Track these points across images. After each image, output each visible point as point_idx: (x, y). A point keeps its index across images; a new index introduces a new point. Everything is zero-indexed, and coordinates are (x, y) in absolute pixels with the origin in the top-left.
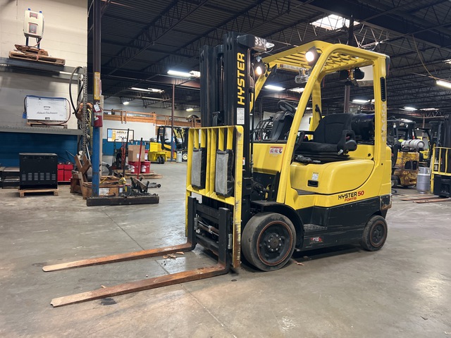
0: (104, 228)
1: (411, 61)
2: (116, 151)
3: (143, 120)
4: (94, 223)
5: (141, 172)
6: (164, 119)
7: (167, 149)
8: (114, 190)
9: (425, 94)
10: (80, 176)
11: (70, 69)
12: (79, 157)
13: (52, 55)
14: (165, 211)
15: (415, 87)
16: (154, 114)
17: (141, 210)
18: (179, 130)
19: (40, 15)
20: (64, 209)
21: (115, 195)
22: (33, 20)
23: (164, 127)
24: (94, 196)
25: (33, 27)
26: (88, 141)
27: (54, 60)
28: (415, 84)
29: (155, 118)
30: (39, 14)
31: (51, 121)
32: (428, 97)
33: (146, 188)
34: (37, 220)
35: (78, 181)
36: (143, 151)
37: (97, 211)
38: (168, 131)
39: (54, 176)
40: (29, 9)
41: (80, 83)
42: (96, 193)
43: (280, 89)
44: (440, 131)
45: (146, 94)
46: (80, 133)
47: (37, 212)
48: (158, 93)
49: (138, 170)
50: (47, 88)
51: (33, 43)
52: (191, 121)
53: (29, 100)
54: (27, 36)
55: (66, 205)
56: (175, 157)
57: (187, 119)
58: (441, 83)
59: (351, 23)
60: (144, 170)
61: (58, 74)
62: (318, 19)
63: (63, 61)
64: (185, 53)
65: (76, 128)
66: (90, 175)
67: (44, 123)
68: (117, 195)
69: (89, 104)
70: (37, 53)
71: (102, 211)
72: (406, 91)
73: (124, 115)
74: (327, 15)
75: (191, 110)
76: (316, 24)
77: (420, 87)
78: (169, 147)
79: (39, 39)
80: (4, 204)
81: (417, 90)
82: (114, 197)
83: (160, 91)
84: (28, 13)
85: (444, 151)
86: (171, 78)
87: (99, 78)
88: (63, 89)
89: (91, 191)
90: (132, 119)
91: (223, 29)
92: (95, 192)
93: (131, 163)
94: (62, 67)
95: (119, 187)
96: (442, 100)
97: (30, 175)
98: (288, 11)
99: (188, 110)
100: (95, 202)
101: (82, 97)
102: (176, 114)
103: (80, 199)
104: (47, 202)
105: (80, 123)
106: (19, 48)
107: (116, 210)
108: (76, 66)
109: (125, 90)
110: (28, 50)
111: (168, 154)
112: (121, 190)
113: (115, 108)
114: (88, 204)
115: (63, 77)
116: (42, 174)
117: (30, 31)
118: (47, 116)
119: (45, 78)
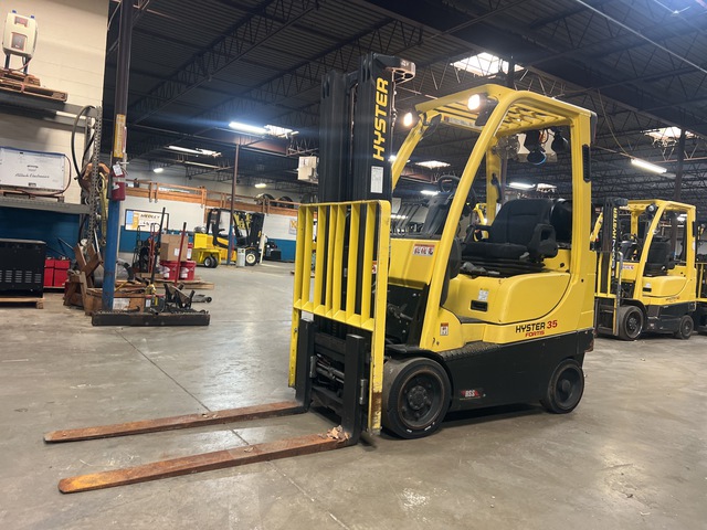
0: (122, 358)
2: (140, 244)
3: (185, 198)
4: (104, 352)
5: (181, 279)
6: (218, 198)
7: (222, 246)
8: (138, 301)
10: (83, 278)
11: (74, 109)
12: (82, 248)
13: (45, 84)
14: (219, 337)
15: (600, 169)
16: (203, 190)
17: (180, 335)
18: (242, 217)
19: (32, 22)
20: (53, 330)
21: (138, 310)
22: (20, 28)
23: (219, 211)
24: (105, 309)
25: (18, 39)
26: (98, 223)
27: (50, 93)
29: (204, 196)
30: (30, 20)
31: (38, 189)
33: (189, 301)
34: (9, 344)
35: (78, 287)
36: (185, 245)
37: (110, 333)
38: (225, 217)
39: (38, 276)
40: (14, 12)
41: (89, 132)
42: (108, 306)
45: (192, 157)
46: (86, 210)
47: (10, 331)
48: (211, 157)
49: (176, 275)
50: (33, 137)
51: (16, 64)
52: (262, 204)
53: (3, 154)
54: (8, 52)
55: (57, 323)
56: (234, 258)
57: (256, 200)
59: (511, 67)
60: (185, 275)
61: (54, 115)
62: (462, 58)
63: (64, 96)
65: (79, 202)
66: (99, 277)
67: (26, 192)
68: (142, 309)
69: (103, 165)
70: (22, 80)
71: (118, 334)
73: (154, 188)
74: (476, 53)
75: (262, 185)
76: (460, 65)
78: (226, 242)
79: (28, 58)
82: (137, 313)
83: (215, 154)
84: (12, 17)
86: (233, 134)
87: (124, 124)
88: (60, 139)
89: (100, 302)
90: (166, 196)
92: (106, 304)
93: (165, 263)
94: (61, 105)
95: (146, 299)
98: (419, 44)
99: (257, 186)
100: (105, 319)
101: (91, 153)
102: (238, 191)
103: (79, 315)
104: (26, 317)
105: (86, 194)
107: (141, 332)
108: (84, 105)
109: (158, 150)
110: (9, 74)
111: (223, 253)
112: (148, 303)
113: (140, 177)
114: (95, 323)
115: (61, 121)
116: (19, 274)
117: (13, 46)
118: (32, 180)
119: (32, 121)
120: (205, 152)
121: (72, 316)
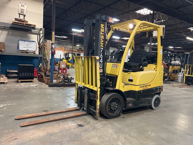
1: (174, 28)
6: (67, 49)
8: (58, 80)
9: (178, 42)
10: (43, 74)
11: (38, 29)
15: (174, 39)
16: (63, 47)
19: (25, 6)
22: (22, 8)
23: (69, 53)
25: (22, 10)
27: (31, 25)
28: (175, 37)
29: (63, 49)
31: (29, 51)
32: (179, 43)
33: (71, 80)
35: (42, 77)
37: (54, 89)
39: (32, 74)
42: (52, 82)
43: (118, 38)
44: (185, 57)
46: (41, 56)
49: (62, 72)
50: (26, 37)
51: (22, 17)
52: (78, 50)
53: (20, 42)
54: (19, 14)
56: (73, 66)
57: (77, 49)
58: (188, 38)
59: (153, 12)
60: (64, 72)
61: (31, 31)
62: (139, 10)
63: (35, 26)
64: (81, 22)
65: (38, 54)
66: (47, 74)
67: (27, 52)
69: (45, 44)
70: (24, 22)
71: (56, 89)
72: (170, 40)
74: (143, 8)
75: (79, 45)
76: (138, 12)
77: (176, 39)
79: (25, 16)
80: (14, 86)
81: (175, 40)
82: (59, 84)
84: (20, 4)
85: (190, 66)
86: (73, 32)
87: (54, 34)
88: (34, 37)
89: (49, 81)
91: (99, 13)
94: (34, 28)
95: (60, 79)
96: (185, 44)
97: (23, 73)
98: (129, 7)
99: (77, 46)
100: (52, 85)
101: (42, 41)
103: (44, 84)
105: (41, 52)
106: (16, 19)
108: (40, 28)
110: (20, 20)
111: (70, 64)
114: (50, 86)
115: (33, 32)
116: (28, 73)
117: (21, 13)
118: (28, 49)
119: (26, 32)
120: (64, 37)
121: (42, 84)
